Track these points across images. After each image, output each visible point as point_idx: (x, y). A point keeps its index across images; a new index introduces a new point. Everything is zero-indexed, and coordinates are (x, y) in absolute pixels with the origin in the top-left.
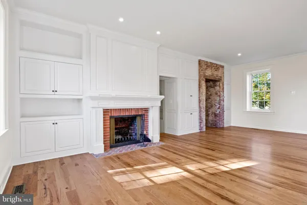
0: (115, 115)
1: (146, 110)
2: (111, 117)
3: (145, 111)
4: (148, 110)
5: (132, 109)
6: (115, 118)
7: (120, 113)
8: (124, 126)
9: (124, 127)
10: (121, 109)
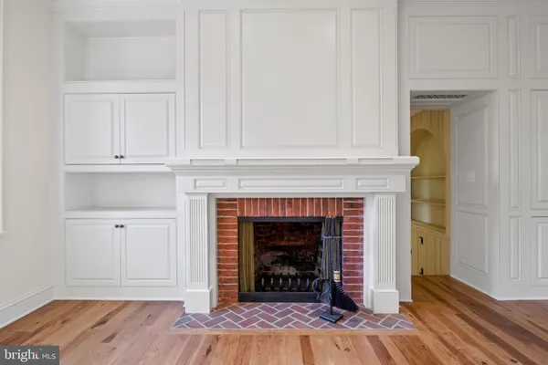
0: (252, 215)
1: (356, 205)
2: (241, 220)
3: (352, 206)
4: (362, 205)
5: (304, 200)
6: (256, 224)
7: (268, 209)
8: (300, 243)
9: (300, 248)
10: (269, 200)
